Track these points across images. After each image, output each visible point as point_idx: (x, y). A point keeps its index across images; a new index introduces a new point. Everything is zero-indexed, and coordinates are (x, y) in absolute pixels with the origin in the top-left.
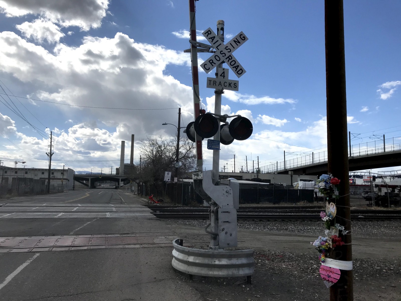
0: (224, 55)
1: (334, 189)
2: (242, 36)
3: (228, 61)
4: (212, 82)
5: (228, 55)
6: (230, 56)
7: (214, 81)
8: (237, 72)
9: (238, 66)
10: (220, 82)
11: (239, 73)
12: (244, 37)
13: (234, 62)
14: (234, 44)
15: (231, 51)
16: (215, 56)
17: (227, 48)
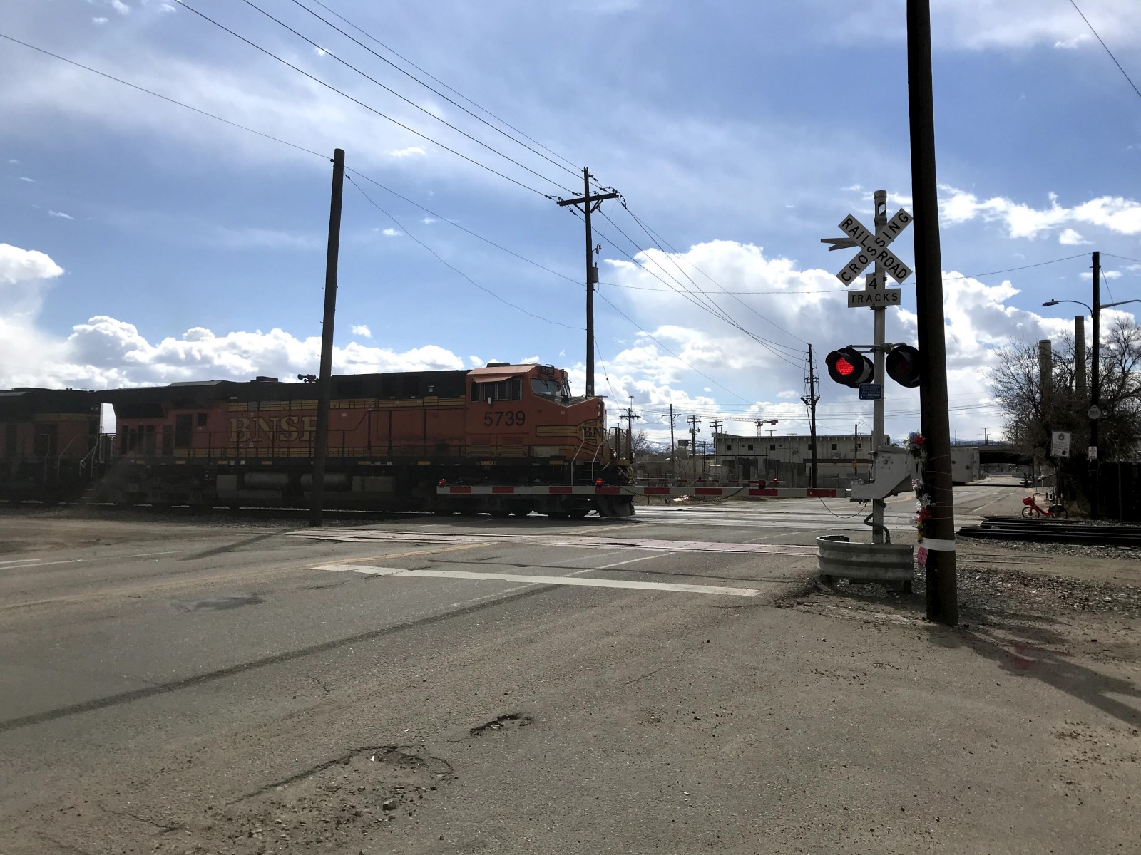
0: (874, 252)
1: (921, 450)
2: (902, 217)
3: (881, 261)
4: (856, 298)
5: (879, 251)
6: (884, 252)
7: (859, 296)
8: (897, 276)
9: (898, 265)
10: (870, 295)
11: (899, 276)
12: (906, 217)
13: (891, 260)
14: (890, 232)
15: (884, 244)
16: (859, 257)
17: (878, 241)
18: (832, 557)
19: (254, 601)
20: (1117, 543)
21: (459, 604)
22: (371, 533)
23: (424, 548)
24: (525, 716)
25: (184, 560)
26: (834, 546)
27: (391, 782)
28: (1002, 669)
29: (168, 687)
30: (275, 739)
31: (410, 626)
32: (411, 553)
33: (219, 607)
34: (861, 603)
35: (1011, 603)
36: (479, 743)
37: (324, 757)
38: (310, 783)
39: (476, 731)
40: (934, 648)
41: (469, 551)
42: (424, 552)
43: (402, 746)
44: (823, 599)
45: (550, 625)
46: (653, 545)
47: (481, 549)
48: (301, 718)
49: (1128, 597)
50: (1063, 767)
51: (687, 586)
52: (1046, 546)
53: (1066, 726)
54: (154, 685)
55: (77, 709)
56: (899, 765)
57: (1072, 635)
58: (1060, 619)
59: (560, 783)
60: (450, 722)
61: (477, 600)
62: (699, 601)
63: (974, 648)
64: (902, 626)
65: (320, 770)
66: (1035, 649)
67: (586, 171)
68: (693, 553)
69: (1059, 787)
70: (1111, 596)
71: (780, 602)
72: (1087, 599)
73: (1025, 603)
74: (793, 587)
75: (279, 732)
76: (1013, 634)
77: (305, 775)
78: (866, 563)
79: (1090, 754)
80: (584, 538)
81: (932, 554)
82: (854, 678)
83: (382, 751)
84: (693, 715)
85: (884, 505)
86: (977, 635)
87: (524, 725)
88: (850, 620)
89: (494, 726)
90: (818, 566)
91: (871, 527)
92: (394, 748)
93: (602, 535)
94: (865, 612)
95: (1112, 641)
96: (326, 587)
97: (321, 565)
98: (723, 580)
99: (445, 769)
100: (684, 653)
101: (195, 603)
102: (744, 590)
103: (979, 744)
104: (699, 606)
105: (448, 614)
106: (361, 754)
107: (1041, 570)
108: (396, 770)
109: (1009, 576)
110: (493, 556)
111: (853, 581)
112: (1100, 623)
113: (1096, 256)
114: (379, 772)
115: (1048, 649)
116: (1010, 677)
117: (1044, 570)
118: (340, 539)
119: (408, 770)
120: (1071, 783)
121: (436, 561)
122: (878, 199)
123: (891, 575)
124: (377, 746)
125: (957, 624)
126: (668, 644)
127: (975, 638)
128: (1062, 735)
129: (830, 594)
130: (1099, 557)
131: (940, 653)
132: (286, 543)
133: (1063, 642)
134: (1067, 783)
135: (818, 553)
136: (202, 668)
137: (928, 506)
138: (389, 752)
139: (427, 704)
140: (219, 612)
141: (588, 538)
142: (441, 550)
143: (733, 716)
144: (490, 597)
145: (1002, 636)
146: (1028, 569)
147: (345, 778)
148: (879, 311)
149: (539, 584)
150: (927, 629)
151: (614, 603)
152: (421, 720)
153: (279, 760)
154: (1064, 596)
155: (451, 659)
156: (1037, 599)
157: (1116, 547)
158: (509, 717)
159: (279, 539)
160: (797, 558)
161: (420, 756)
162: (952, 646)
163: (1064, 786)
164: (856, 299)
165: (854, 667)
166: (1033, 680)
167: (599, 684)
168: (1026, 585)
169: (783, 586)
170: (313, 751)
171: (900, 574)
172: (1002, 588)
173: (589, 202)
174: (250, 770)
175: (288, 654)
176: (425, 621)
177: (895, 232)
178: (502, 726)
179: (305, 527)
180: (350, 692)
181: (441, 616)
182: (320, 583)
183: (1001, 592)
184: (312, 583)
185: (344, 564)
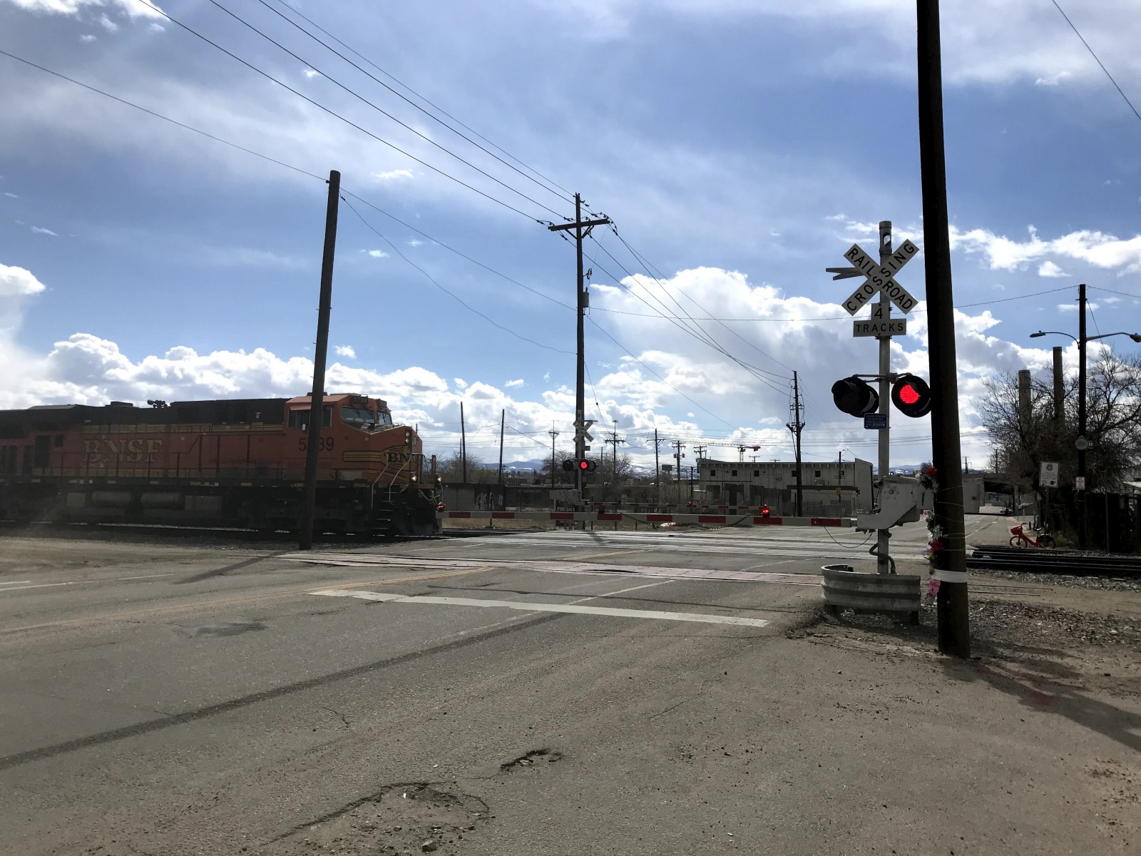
0: (879, 282)
2: (907, 248)
3: (887, 291)
5: (885, 281)
6: (890, 282)
7: (865, 325)
8: (903, 306)
9: (904, 296)
10: (875, 325)
11: (905, 306)
12: (911, 248)
13: (897, 291)
14: (895, 262)
15: (890, 274)
16: (865, 286)
17: (884, 271)
18: (837, 587)
19: (256, 627)
20: (1110, 574)
21: (466, 632)
22: (364, 557)
23: (422, 573)
24: (554, 751)
25: (179, 583)
26: (839, 575)
27: (426, 822)
28: (1023, 704)
29: (183, 718)
30: (302, 775)
31: (421, 655)
32: (407, 579)
33: (221, 633)
34: (869, 634)
35: (1019, 635)
36: (512, 779)
37: (355, 795)
38: (343, 822)
39: (507, 767)
40: (951, 681)
41: (468, 577)
42: (421, 578)
43: (433, 783)
44: (831, 630)
45: (563, 656)
46: (650, 572)
47: (478, 575)
48: (325, 752)
49: (1134, 630)
50: (1103, 808)
51: (691, 615)
52: (1041, 577)
53: (1098, 764)
54: (166, 717)
55: (91, 741)
56: (940, 805)
57: (1083, 669)
58: (1070, 653)
59: (601, 822)
60: (478, 757)
61: (484, 628)
62: (708, 631)
63: (990, 682)
64: (914, 659)
65: (353, 809)
66: (1050, 683)
67: (577, 197)
68: (693, 581)
69: (1103, 828)
70: (1116, 629)
71: (790, 632)
72: (1093, 632)
73: (1032, 635)
74: (800, 617)
75: (304, 767)
76: (1026, 667)
77: (338, 814)
78: (873, 593)
79: (1127, 793)
80: (580, 564)
81: (945, 586)
82: (878, 712)
83: (413, 789)
84: (723, 751)
85: (890, 535)
86: (991, 668)
87: (554, 761)
88: (862, 652)
89: (524, 762)
90: (823, 596)
91: (876, 558)
92: (425, 784)
93: (599, 561)
94: (875, 644)
95: (1125, 675)
96: (328, 613)
97: (320, 590)
98: (729, 609)
99: (481, 808)
100: (703, 685)
101: (196, 629)
102: (752, 620)
103: (1015, 783)
104: (711, 637)
105: (457, 643)
106: (391, 791)
107: (1043, 602)
108: (429, 808)
109: (1015, 607)
110: (492, 582)
111: (859, 611)
112: (1110, 657)
113: (1082, 289)
114: (413, 810)
115: (1064, 683)
116: (1033, 713)
117: (1046, 602)
118: (333, 563)
119: (442, 808)
120: (1113, 823)
121: (435, 587)
122: (882, 229)
123: (898, 605)
124: (406, 782)
125: (969, 657)
126: (685, 675)
127: (988, 671)
128: (1095, 773)
129: (837, 625)
130: (1095, 588)
131: (957, 686)
132: (280, 567)
133: (1077, 676)
134: (1110, 824)
135: (823, 583)
136: (214, 698)
137: (940, 538)
138: (422, 789)
139: (452, 738)
140: (222, 639)
141: (585, 564)
142: (438, 576)
143: (763, 752)
144: (498, 625)
145: (1017, 670)
146: (1032, 601)
147: (379, 816)
148: (884, 341)
149: (544, 612)
150: (941, 662)
151: (623, 634)
152: (449, 755)
153: (308, 797)
154: (1070, 629)
155: (468, 690)
156: (1044, 632)
157: (1109, 578)
158: (537, 752)
159: (270, 562)
160: (799, 588)
161: (453, 793)
162: (969, 680)
163: (1108, 826)
164: (861, 329)
165: (875, 701)
166: (1056, 716)
167: (623, 717)
168: (1030, 617)
169: (791, 616)
170: (343, 787)
171: (905, 605)
172: (1007, 620)
173: (580, 227)
174: (281, 808)
175: (300, 684)
176: (435, 650)
177: (901, 263)
178: (532, 761)
179: (294, 549)
180: (370, 724)
181: (450, 645)
182: (321, 609)
183: (1006, 624)
184: (313, 609)
185: (345, 589)
